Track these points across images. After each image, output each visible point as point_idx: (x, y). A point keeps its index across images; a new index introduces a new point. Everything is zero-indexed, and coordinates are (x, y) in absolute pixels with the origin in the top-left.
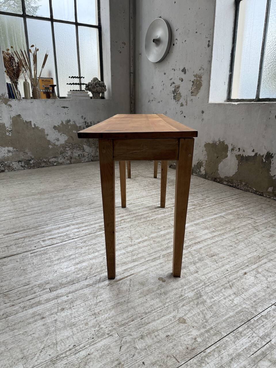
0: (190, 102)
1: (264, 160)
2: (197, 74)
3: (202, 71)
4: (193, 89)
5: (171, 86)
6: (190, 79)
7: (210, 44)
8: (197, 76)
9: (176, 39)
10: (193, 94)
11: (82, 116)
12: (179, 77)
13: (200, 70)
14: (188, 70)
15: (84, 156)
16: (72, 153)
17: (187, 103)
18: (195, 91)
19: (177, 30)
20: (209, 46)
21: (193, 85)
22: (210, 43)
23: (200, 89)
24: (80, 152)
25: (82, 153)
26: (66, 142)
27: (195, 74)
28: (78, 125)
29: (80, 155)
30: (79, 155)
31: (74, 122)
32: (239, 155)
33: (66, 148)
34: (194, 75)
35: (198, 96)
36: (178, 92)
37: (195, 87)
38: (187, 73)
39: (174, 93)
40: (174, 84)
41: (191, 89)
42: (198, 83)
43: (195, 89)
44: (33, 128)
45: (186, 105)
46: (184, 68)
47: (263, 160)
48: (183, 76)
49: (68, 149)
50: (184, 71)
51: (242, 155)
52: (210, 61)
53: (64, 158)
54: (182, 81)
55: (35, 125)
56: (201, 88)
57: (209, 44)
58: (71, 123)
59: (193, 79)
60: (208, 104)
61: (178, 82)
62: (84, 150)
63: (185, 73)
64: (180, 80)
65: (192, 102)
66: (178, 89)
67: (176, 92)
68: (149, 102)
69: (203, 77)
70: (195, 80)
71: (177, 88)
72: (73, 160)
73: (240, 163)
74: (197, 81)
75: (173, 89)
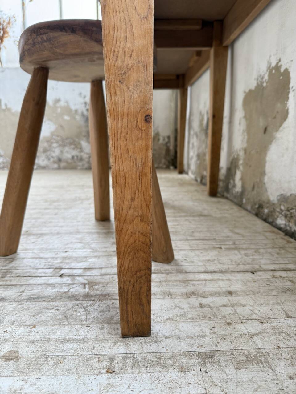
11: (80, 94)
15: (81, 159)
16: (62, 152)
24: (75, 153)
25: (78, 154)
26: (52, 134)
28: (73, 108)
29: (76, 157)
30: (73, 157)
31: (67, 102)
33: (52, 143)
44: (4, 110)
49: (55, 145)
53: (49, 159)
55: (6, 105)
58: (62, 103)
62: (81, 150)
72: (63, 164)
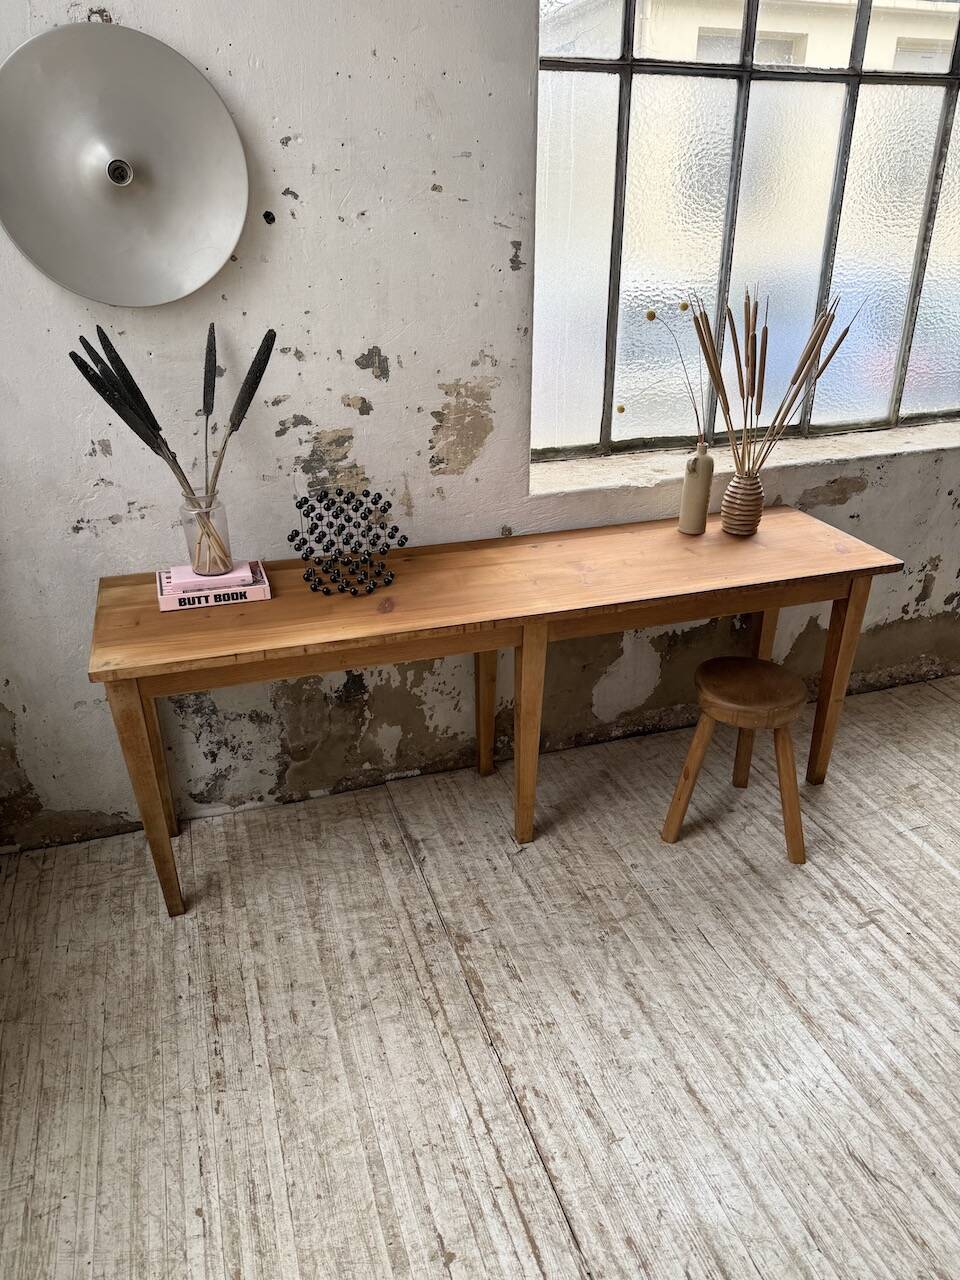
0: (433, 500)
1: (738, 625)
2: (461, 382)
3: (487, 369)
4: (440, 444)
5: (280, 433)
6: (421, 404)
7: (523, 256)
8: (462, 390)
9: (287, 192)
10: (442, 466)
12: (339, 393)
13: (475, 364)
14: (399, 362)
17: (410, 506)
18: (455, 453)
19: (285, 141)
20: (516, 263)
21: (436, 429)
22: (520, 253)
23: (480, 443)
27: (449, 380)
32: (661, 636)
34: (441, 386)
35: (473, 470)
36: (344, 463)
37: (452, 439)
38: (392, 373)
39: (306, 470)
40: (303, 429)
41: (432, 448)
42: (468, 419)
43: (453, 443)
45: (409, 514)
46: (375, 352)
47: (733, 625)
48: (365, 384)
50: (374, 361)
51: (670, 634)
52: (526, 329)
54: (365, 408)
56: (487, 440)
57: (516, 256)
59: (438, 401)
60: (531, 499)
61: (331, 418)
63: (383, 372)
64: (349, 405)
65: (443, 498)
66: (341, 451)
67: (329, 464)
68: (77, 529)
69: (494, 393)
70: (447, 406)
71: (330, 444)
73: (668, 658)
74: (462, 410)
75: (305, 451)
